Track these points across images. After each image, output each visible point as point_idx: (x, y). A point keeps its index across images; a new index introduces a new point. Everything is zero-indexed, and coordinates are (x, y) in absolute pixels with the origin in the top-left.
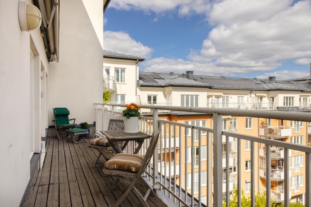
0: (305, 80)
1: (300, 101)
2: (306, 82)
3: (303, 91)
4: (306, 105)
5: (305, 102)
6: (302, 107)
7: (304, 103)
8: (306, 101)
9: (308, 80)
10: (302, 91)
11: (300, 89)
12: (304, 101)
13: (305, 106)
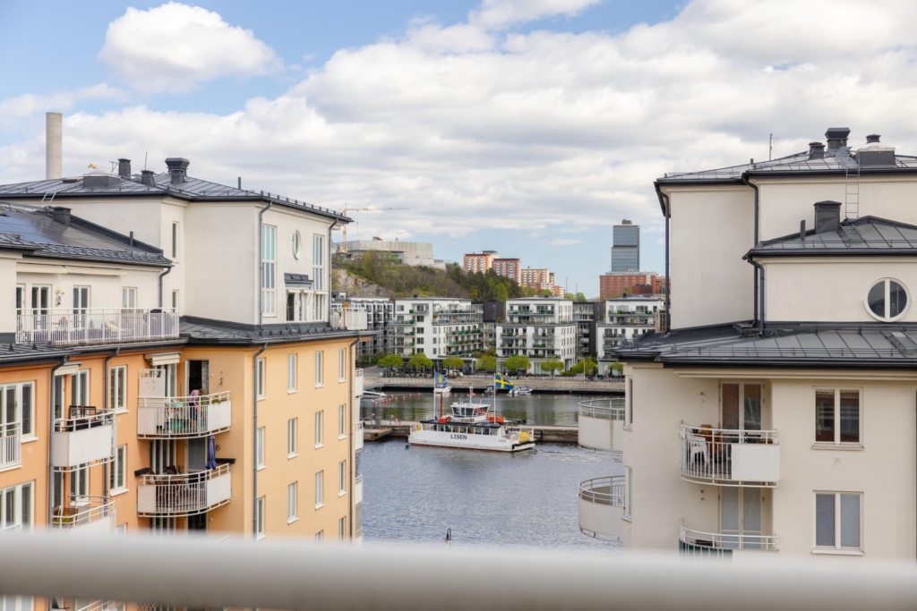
0: (38, 197)
1: (19, 305)
2: (42, 205)
3: (32, 250)
4: (44, 324)
5: (39, 308)
6: (28, 334)
7: (35, 312)
8: (44, 303)
9: (49, 197)
10: (28, 253)
11: (17, 244)
12: (34, 305)
13: (39, 329)
